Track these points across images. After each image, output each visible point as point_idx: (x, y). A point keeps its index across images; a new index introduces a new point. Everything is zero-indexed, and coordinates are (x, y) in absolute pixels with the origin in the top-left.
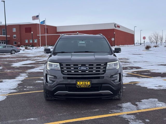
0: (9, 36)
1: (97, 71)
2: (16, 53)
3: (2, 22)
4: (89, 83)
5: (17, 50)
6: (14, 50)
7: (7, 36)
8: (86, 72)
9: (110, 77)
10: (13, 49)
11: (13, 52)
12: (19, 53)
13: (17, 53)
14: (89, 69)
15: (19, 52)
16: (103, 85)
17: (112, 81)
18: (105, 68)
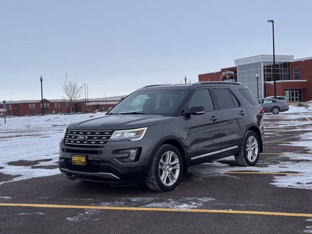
0: (306, 81)
1: (97, 142)
2: (280, 113)
3: (294, 56)
4: (83, 159)
5: (282, 107)
6: (276, 107)
7: (276, 81)
8: (85, 142)
9: (111, 152)
10: (276, 104)
11: (276, 110)
12: (286, 112)
13: (283, 112)
14: (88, 139)
15: (287, 110)
16: (102, 164)
17: (115, 159)
18: (108, 138)
